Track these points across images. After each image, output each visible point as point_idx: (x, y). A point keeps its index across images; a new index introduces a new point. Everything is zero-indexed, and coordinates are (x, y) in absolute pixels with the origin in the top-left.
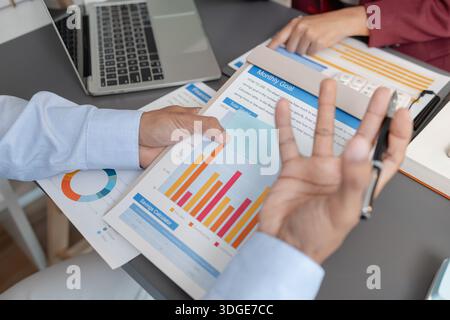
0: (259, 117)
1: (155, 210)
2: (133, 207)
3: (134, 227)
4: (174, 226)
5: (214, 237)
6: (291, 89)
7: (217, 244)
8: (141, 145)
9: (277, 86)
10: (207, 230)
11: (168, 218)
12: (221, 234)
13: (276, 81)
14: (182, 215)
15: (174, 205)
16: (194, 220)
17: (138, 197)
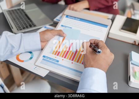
0: (73, 28)
1: (50, 58)
2: (43, 59)
3: (46, 64)
4: (58, 61)
5: (71, 61)
6: (79, 19)
7: (72, 63)
8: (41, 41)
9: (75, 19)
10: (68, 60)
11: (55, 60)
12: (72, 60)
13: (74, 18)
14: (59, 58)
15: (56, 56)
16: (63, 58)
17: (44, 56)
